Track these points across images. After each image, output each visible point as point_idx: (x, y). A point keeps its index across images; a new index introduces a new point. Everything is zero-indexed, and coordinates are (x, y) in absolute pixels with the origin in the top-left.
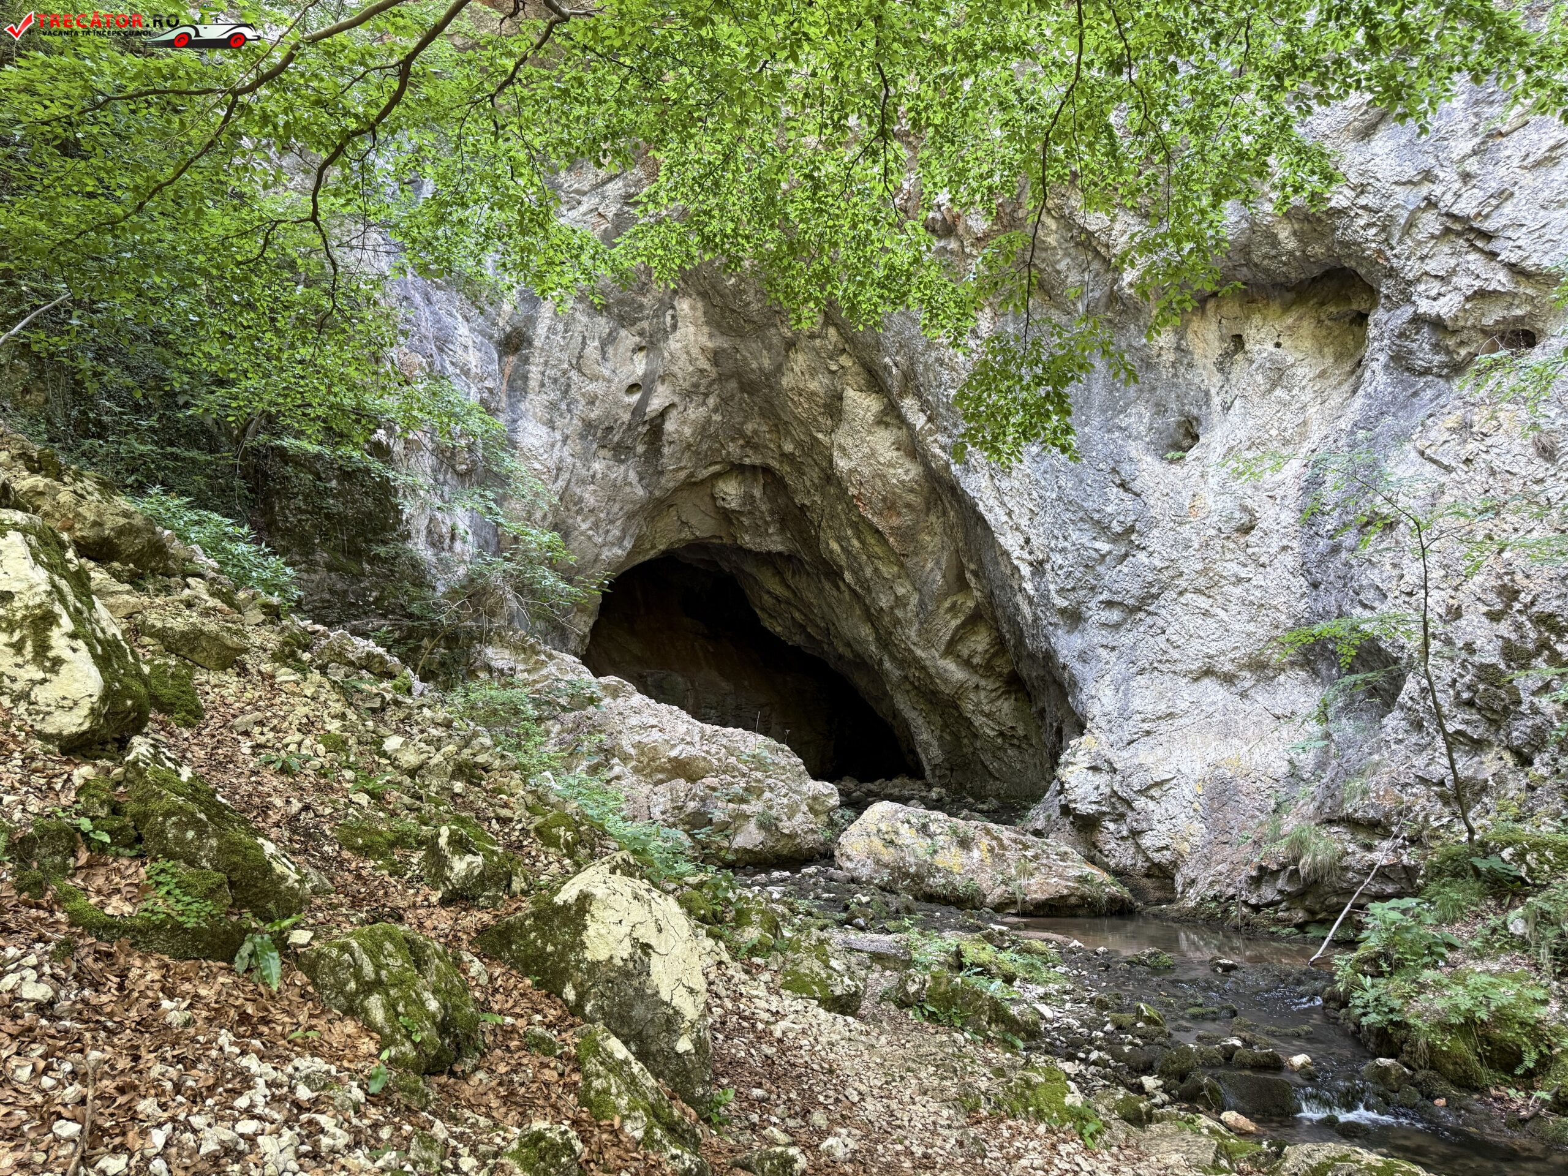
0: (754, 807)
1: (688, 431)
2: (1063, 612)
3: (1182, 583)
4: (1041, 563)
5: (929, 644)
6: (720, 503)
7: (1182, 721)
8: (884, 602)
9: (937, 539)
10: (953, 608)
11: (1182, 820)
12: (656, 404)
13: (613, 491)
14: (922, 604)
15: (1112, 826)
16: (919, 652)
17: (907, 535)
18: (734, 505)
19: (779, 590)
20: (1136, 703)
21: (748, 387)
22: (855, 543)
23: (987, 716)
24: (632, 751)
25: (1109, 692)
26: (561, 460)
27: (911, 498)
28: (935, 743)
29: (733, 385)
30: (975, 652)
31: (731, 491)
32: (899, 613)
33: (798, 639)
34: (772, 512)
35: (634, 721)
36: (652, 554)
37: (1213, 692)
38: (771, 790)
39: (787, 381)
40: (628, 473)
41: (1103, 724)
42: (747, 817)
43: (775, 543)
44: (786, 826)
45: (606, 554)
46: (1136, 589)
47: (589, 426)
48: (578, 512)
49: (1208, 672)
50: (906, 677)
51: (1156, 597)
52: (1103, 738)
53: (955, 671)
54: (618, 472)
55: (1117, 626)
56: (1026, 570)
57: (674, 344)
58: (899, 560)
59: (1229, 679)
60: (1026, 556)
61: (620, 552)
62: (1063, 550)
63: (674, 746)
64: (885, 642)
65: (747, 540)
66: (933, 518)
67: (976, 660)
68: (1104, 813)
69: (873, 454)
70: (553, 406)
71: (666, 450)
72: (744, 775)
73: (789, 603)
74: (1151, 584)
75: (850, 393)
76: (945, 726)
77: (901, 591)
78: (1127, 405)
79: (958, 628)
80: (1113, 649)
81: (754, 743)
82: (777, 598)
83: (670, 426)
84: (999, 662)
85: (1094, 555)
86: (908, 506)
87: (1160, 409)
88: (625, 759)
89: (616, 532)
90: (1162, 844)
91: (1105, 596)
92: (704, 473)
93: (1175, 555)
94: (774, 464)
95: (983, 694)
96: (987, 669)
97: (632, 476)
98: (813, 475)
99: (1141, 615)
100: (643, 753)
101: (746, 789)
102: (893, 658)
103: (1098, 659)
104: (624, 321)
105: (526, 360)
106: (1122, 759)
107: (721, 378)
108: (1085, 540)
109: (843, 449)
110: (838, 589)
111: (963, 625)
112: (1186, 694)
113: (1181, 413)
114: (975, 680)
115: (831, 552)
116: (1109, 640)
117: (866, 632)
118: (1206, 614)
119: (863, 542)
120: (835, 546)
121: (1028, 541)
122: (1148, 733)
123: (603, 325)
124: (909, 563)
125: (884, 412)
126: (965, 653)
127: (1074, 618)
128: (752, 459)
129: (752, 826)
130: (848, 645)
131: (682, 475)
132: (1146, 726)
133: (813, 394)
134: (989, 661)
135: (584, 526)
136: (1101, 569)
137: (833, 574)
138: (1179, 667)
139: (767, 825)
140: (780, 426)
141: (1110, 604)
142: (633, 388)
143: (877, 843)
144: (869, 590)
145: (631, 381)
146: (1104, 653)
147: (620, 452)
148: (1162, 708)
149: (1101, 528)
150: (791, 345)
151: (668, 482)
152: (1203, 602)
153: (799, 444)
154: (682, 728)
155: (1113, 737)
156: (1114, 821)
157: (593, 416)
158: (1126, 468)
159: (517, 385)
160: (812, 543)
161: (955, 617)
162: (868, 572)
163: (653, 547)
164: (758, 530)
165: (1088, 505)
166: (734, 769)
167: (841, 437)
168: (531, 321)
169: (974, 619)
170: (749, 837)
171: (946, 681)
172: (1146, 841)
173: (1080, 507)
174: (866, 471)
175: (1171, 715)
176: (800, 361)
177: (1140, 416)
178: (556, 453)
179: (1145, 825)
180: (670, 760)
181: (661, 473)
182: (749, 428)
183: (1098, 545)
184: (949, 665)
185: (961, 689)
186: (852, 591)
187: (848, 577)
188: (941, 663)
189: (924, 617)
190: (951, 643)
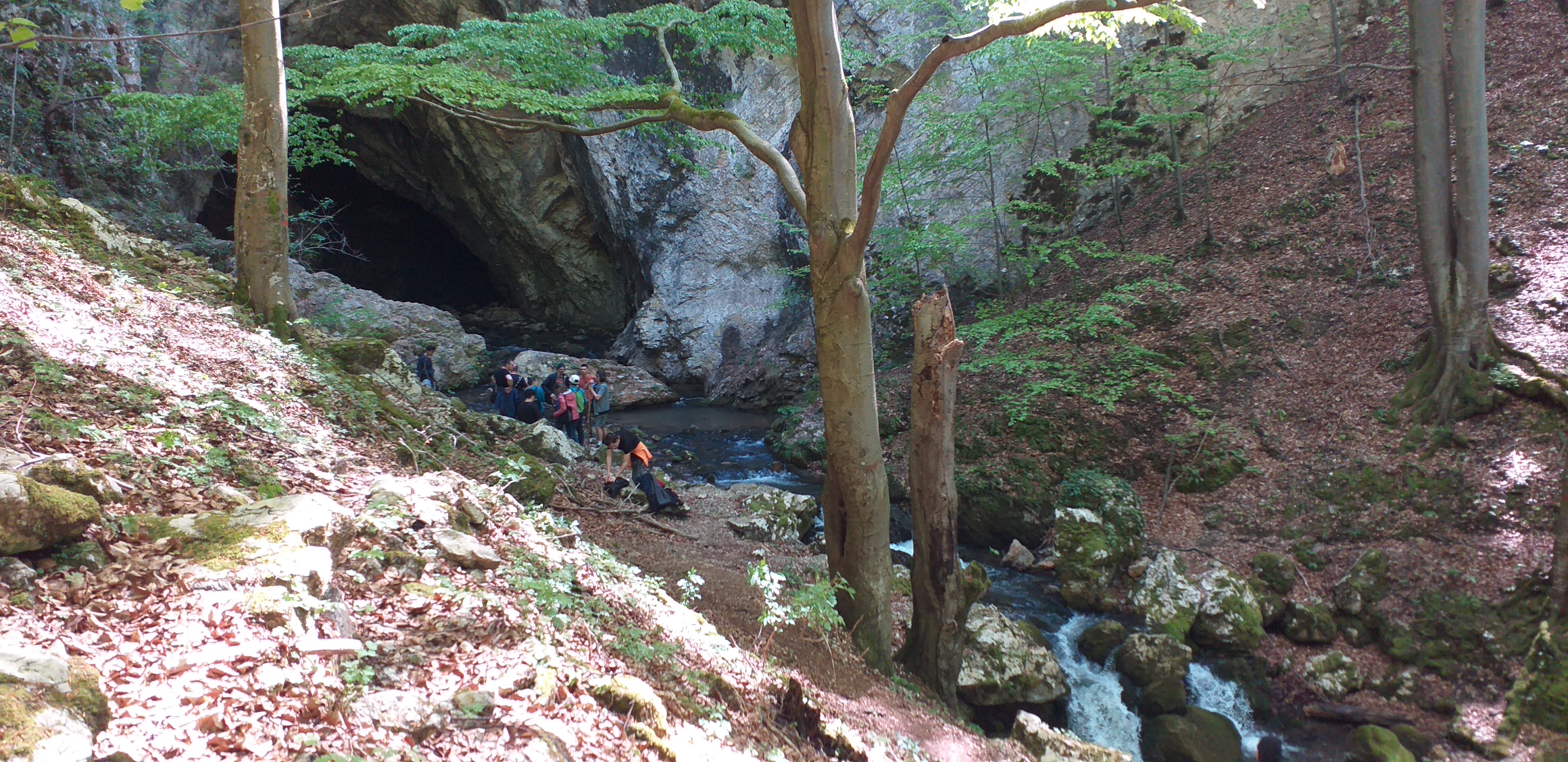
4: (624, 178)
5: (530, 211)
7: (710, 291)
8: (490, 174)
9: (538, 134)
10: (550, 186)
11: (708, 350)
14: (524, 182)
15: (668, 355)
16: (521, 217)
20: (684, 279)
23: (576, 267)
28: (532, 285)
30: (567, 220)
32: (503, 185)
37: (729, 275)
41: (664, 291)
46: (685, 205)
49: (725, 262)
50: (507, 233)
51: (697, 212)
52: (664, 300)
53: (550, 233)
55: (673, 228)
56: (612, 181)
59: (737, 267)
62: (639, 173)
63: (375, 320)
64: (490, 206)
67: (567, 226)
68: (664, 347)
74: (694, 204)
75: (464, 11)
76: (541, 272)
77: (505, 169)
79: (554, 202)
80: (671, 242)
85: (659, 180)
90: (697, 365)
91: (666, 208)
93: (708, 187)
96: (577, 232)
99: (688, 222)
102: (496, 218)
103: (662, 248)
106: (675, 313)
108: (654, 169)
111: (558, 200)
112: (713, 274)
114: (567, 240)
115: (439, 128)
116: (669, 237)
117: (471, 195)
118: (725, 226)
122: (691, 298)
124: (513, 147)
126: (560, 220)
127: (646, 219)
134: (578, 226)
137: (441, 146)
138: (710, 257)
141: (669, 213)
144: (476, 164)
146: (665, 245)
148: (700, 282)
155: (670, 300)
156: (670, 352)
161: (552, 193)
162: (476, 150)
166: (417, 332)
169: (567, 195)
171: (543, 240)
172: (689, 363)
179: (688, 354)
184: (546, 228)
185: (555, 246)
186: (459, 162)
187: (454, 149)
188: (540, 227)
189: (527, 190)
190: (548, 212)
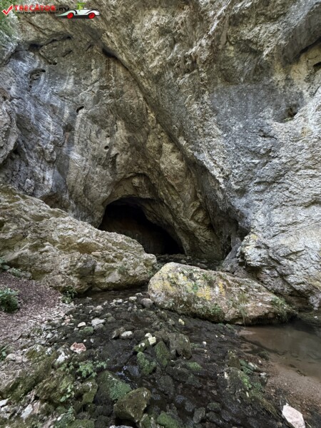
0: (119, 264)
1: (123, 162)
2: (237, 191)
3: (298, 166)
4: (227, 176)
5: (186, 217)
6: (134, 184)
7: (301, 225)
8: (174, 206)
9: (189, 186)
10: (193, 206)
12: (113, 152)
13: (103, 177)
14: (184, 206)
15: (268, 272)
16: (184, 220)
17: (180, 185)
18: (137, 185)
19: (150, 209)
20: (276, 220)
21: (138, 149)
22: (167, 191)
23: (202, 236)
24: (57, 239)
25: (261, 217)
26: (85, 165)
27: (181, 173)
28: (188, 244)
29: (134, 148)
30: (199, 218)
31: (136, 181)
32: (178, 209)
33: (155, 222)
34: (147, 187)
35: (61, 226)
36: (118, 198)
37: (318, 211)
38: (127, 257)
39: (148, 145)
40: (107, 172)
41: (260, 230)
42: (114, 269)
43: (148, 196)
44: (131, 272)
45: (102, 195)
46: (272, 174)
47: (94, 158)
48: (93, 182)
49: (314, 203)
50: (180, 227)
51: (283, 175)
52: (260, 235)
53: (193, 224)
54: (104, 172)
55: (262, 192)
56: (221, 180)
57: (117, 135)
58: (178, 193)
60: (221, 175)
61: (106, 195)
62: (239, 167)
63: (79, 238)
64: (175, 218)
65: (141, 195)
66: (188, 179)
67: (199, 221)
68: (264, 266)
69: (171, 162)
70: (82, 149)
71: (117, 167)
72: (115, 251)
73: (152, 212)
74: (280, 171)
75: (164, 144)
76: (190, 240)
77: (178, 203)
78: (263, 108)
79: (194, 212)
80: (261, 200)
81: (121, 238)
82: (150, 211)
83: (118, 160)
84: (206, 221)
85: (252, 165)
86: (180, 176)
87: (277, 106)
88: (54, 243)
89: (105, 189)
90: (301, 281)
91: (257, 180)
92: (129, 175)
93: (294, 155)
94: (146, 172)
95: (201, 230)
96: (203, 223)
97: (108, 173)
98: (156, 173)
99: (275, 185)
101: (115, 257)
102: (177, 222)
103: (255, 205)
104: (103, 127)
105: (73, 135)
106: (271, 243)
107: (131, 146)
108: (248, 160)
109: (163, 162)
110: (163, 206)
111: (196, 211)
112: (302, 214)
113: (287, 106)
114: (199, 226)
115: (161, 195)
116: (259, 197)
117: (170, 216)
118: (313, 176)
119: (169, 191)
120: (162, 193)
121: (222, 169)
122: (283, 231)
123: (96, 127)
124: (181, 194)
125: (174, 148)
126: (196, 219)
127: (242, 192)
128: (141, 172)
129: (116, 273)
130: (166, 221)
131: (123, 175)
132: (282, 228)
133: (155, 147)
134: (203, 221)
135: (95, 186)
136: (255, 170)
137: (162, 202)
138: (297, 202)
139: (123, 272)
140: (147, 161)
141: (259, 183)
142: (106, 147)
143: (167, 284)
144: (170, 204)
145: (106, 145)
146: (257, 203)
147: (104, 166)
148: (290, 220)
149: (255, 153)
150: (148, 134)
151: (119, 177)
152: (311, 172)
153: (152, 165)
154: (87, 231)
155: (265, 234)
156: (269, 269)
157: (95, 154)
158: (266, 129)
159: (71, 142)
160: (156, 194)
161: (194, 208)
162: (170, 198)
163: (118, 196)
164: (143, 192)
165: (250, 146)
166: (110, 248)
167: (163, 159)
168: (74, 122)
169: (199, 209)
170: (114, 278)
171: (191, 227)
173: (246, 148)
174: (169, 167)
175: (295, 223)
176: (151, 137)
177: (269, 111)
178: (84, 163)
179: (289, 272)
180: (78, 244)
181: (116, 174)
182: (139, 162)
183: (253, 161)
184: (192, 222)
185: (195, 228)
186: (166, 205)
187: (165, 201)
188: (190, 222)
189: (185, 209)
190: (193, 216)
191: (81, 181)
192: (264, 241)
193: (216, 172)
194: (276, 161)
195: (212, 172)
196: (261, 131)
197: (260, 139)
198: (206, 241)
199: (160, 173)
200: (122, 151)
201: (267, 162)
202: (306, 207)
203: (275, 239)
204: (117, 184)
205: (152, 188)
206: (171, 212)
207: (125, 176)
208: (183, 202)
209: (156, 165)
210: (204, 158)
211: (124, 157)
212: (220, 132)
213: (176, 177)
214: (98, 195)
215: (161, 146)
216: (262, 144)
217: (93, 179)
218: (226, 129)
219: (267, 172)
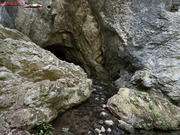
0: (76, 88)
1: (59, 21)
2: (136, 47)
4: (131, 38)
6: (63, 38)
7: (174, 67)
8: (86, 53)
9: (98, 43)
10: (97, 54)
12: (54, 12)
13: (45, 28)
14: (92, 53)
15: (154, 90)
16: (90, 60)
17: (93, 42)
18: (65, 38)
19: (69, 53)
20: (161, 64)
21: (70, 15)
22: (83, 44)
23: (99, 69)
25: (152, 61)
26: (32, 14)
27: (95, 35)
29: (67, 14)
30: (99, 60)
31: (65, 36)
32: (88, 55)
34: (70, 40)
36: (52, 44)
38: (81, 82)
39: (77, 14)
40: (47, 25)
41: (151, 68)
42: (74, 92)
43: (70, 46)
45: (43, 40)
46: (161, 40)
48: (37, 29)
50: (87, 64)
51: (167, 41)
52: (150, 71)
53: (95, 63)
54: (45, 24)
55: (152, 49)
56: (125, 41)
58: (90, 46)
60: (126, 37)
61: (46, 40)
63: (46, 65)
64: (85, 59)
65: (66, 45)
66: (98, 39)
68: (153, 87)
69: (90, 27)
71: (55, 23)
72: (73, 77)
73: (70, 55)
74: (167, 38)
75: (88, 15)
76: (91, 70)
77: (89, 51)
78: (160, 3)
80: (151, 53)
82: (69, 55)
83: (56, 18)
84: (102, 62)
85: (150, 33)
86: (94, 37)
87: (167, 4)
89: (45, 36)
90: (176, 95)
91: (151, 42)
92: (61, 31)
94: (72, 32)
95: (99, 66)
96: (100, 63)
97: (48, 26)
98: (78, 33)
99: (162, 46)
100: (28, 67)
101: (74, 82)
102: (85, 61)
103: (147, 55)
107: (66, 12)
108: (148, 30)
109: (85, 27)
110: (78, 52)
111: (98, 56)
113: (173, 4)
114: (98, 64)
115: (79, 46)
116: (150, 52)
117: (82, 58)
119: (84, 44)
120: (79, 45)
121: (128, 34)
122: (165, 70)
124: (92, 47)
125: (93, 19)
127: (140, 48)
128: (69, 30)
129: (76, 94)
130: (79, 60)
131: (57, 30)
132: (164, 68)
133: (81, 16)
135: (38, 32)
136: (151, 37)
137: (78, 50)
138: (174, 56)
139: (80, 94)
141: (152, 44)
142: (49, 7)
144: (84, 52)
145: (49, 5)
146: (148, 54)
147: (46, 20)
148: (169, 64)
149: (153, 27)
150: (78, 6)
151: (55, 30)
153: (77, 27)
156: (155, 89)
158: (162, 14)
160: (76, 45)
161: (98, 55)
162: (84, 49)
163: (52, 43)
164: (68, 43)
165: (151, 22)
167: (85, 25)
169: (100, 55)
170: (75, 99)
171: (94, 64)
172: (170, 94)
173: (148, 23)
174: (88, 30)
175: (172, 66)
176: (80, 9)
177: (163, 5)
179: (169, 91)
180: (44, 71)
181: (54, 28)
182: (69, 24)
186: (81, 52)
187: (81, 50)
188: (94, 62)
189: (93, 55)
190: (96, 59)
191: (28, 26)
192: (153, 74)
193: (123, 36)
194: (165, 33)
195: (121, 35)
196: (159, 14)
197: (158, 19)
198: (100, 72)
199: (82, 33)
200: (60, 13)
201: (159, 33)
202: (178, 59)
203: (160, 74)
204: (53, 35)
205: (74, 41)
206: (83, 56)
207: (59, 31)
208: (92, 51)
209: (80, 28)
210: (117, 27)
211: (60, 18)
212: (131, 12)
213: (91, 37)
214: (40, 39)
215: (86, 17)
216: (158, 22)
217: (37, 26)
218: (136, 10)
219: (158, 38)
